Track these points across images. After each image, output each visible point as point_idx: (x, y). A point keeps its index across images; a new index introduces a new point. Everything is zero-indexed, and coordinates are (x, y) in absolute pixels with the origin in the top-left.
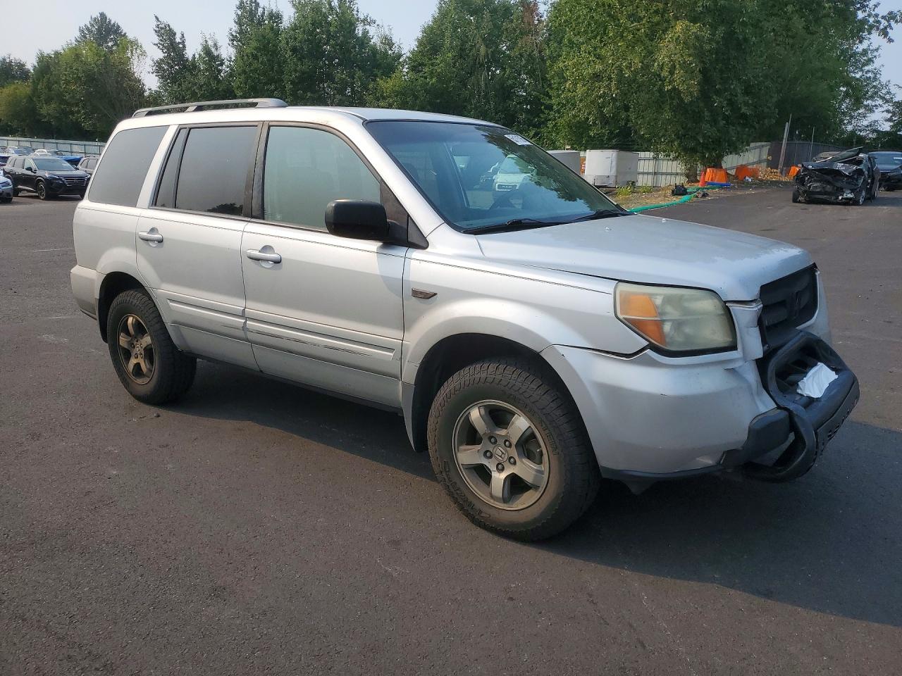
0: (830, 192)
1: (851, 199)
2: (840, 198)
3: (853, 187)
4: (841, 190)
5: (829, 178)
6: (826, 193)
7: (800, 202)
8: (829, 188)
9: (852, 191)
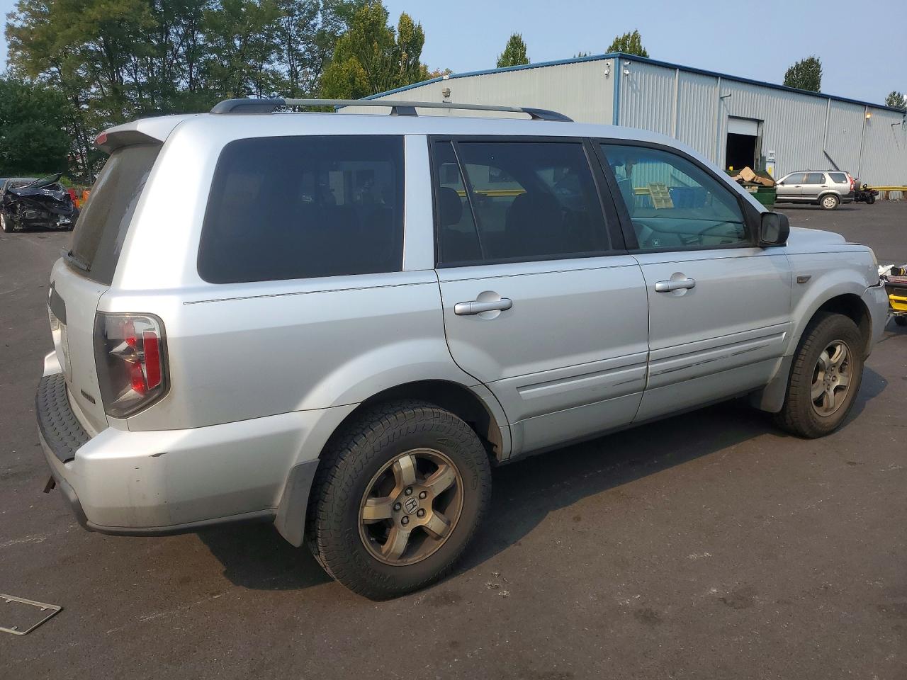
0: (47, 219)
1: (68, 224)
2: (58, 224)
3: (67, 213)
4: (55, 217)
5: (42, 203)
6: (43, 220)
7: (16, 231)
8: (44, 215)
9: (67, 216)
